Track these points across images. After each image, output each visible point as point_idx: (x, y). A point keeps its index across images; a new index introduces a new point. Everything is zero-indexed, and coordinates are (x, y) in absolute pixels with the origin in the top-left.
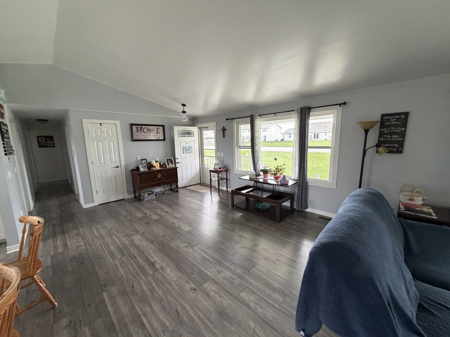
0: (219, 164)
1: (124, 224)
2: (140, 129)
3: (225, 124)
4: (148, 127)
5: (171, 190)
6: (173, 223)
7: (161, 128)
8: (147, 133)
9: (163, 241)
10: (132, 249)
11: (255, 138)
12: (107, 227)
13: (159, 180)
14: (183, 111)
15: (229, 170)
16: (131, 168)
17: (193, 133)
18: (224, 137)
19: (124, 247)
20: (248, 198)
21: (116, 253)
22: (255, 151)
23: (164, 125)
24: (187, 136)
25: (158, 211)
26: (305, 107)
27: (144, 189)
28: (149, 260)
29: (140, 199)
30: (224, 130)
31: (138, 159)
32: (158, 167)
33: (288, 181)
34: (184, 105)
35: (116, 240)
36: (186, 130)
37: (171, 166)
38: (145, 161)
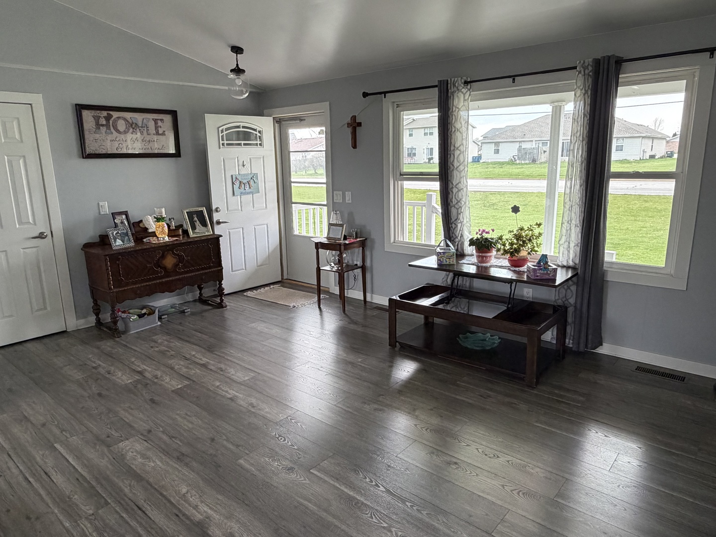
0: (342, 225)
1: (83, 408)
2: (104, 123)
3: (358, 107)
4: (128, 115)
5: (202, 301)
6: (231, 399)
7: (168, 119)
8: (125, 132)
9: (215, 456)
10: (126, 486)
11: (452, 148)
12: (32, 418)
13: (168, 273)
14: (234, 66)
15: (368, 243)
16: (83, 239)
17: (258, 134)
18: (355, 146)
19: (97, 479)
20: (430, 320)
21: (77, 498)
22: (451, 186)
23: (176, 112)
24: (245, 144)
25: (179, 365)
26: (609, 57)
27: (127, 302)
28: (184, 515)
29: (116, 330)
30: (355, 125)
31: (102, 213)
32: (164, 237)
33: (555, 270)
34: (237, 50)
35: (67, 457)
36: (238, 127)
37: (201, 232)
38: (124, 217)
